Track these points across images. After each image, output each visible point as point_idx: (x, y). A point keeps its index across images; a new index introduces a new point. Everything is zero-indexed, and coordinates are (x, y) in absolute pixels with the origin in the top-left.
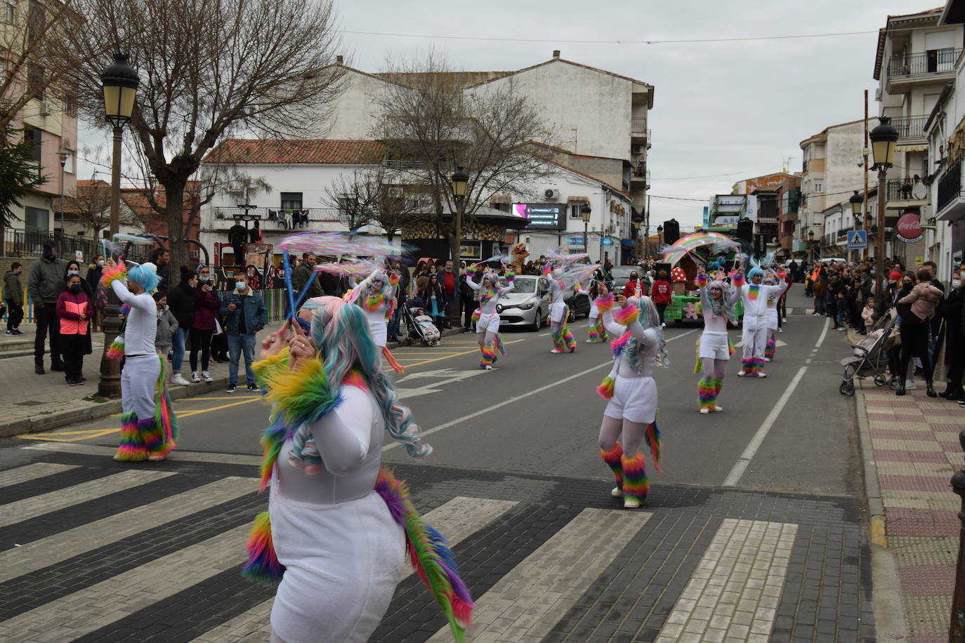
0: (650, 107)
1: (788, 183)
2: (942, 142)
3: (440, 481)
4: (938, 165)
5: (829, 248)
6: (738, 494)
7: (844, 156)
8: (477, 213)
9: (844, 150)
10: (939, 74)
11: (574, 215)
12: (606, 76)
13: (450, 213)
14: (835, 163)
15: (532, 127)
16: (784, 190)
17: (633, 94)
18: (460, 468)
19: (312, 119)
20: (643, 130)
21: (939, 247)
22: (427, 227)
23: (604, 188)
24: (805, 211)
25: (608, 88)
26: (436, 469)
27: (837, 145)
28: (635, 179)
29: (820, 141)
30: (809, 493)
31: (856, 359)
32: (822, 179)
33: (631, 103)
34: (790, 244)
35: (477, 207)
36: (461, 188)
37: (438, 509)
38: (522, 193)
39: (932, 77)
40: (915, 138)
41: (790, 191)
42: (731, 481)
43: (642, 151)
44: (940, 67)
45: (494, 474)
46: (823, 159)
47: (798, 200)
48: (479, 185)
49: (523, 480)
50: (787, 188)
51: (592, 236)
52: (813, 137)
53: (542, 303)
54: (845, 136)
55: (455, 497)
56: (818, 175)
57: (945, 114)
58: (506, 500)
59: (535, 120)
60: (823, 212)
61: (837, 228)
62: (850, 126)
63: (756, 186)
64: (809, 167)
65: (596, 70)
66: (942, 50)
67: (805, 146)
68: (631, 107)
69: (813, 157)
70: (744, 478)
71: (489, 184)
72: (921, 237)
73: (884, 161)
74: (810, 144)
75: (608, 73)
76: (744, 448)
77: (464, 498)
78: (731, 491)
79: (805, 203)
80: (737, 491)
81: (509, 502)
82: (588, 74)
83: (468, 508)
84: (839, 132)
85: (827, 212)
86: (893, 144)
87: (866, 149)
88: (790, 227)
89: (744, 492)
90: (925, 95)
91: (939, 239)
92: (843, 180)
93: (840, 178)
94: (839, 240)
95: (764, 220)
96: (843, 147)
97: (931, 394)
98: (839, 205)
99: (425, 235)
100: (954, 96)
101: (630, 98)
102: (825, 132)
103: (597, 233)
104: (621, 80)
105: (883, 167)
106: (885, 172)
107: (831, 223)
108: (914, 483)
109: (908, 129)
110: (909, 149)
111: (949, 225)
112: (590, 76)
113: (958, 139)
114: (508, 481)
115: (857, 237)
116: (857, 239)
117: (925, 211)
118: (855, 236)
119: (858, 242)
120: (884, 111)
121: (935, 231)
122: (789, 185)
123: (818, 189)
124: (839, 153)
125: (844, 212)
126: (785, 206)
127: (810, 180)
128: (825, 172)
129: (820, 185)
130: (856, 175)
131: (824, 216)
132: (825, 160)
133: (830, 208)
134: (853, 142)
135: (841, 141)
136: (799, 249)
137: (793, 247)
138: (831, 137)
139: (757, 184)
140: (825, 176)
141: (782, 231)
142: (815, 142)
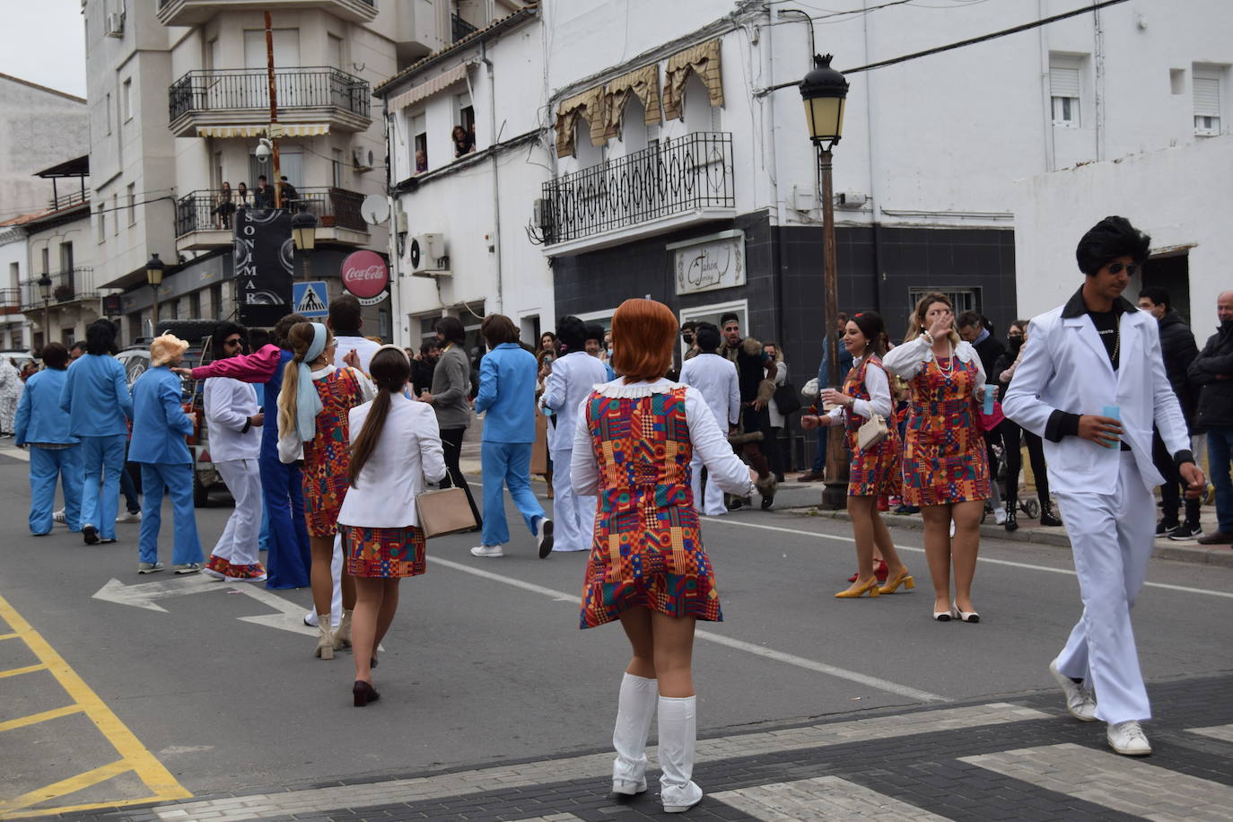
57: (490, 63)
72: (385, 294)
91: (472, 295)
109: (206, 94)
111: (548, 265)
116: (311, 299)
117: (430, 243)
118: (307, 293)
119: (314, 304)
120: (130, 58)
121: (442, 281)
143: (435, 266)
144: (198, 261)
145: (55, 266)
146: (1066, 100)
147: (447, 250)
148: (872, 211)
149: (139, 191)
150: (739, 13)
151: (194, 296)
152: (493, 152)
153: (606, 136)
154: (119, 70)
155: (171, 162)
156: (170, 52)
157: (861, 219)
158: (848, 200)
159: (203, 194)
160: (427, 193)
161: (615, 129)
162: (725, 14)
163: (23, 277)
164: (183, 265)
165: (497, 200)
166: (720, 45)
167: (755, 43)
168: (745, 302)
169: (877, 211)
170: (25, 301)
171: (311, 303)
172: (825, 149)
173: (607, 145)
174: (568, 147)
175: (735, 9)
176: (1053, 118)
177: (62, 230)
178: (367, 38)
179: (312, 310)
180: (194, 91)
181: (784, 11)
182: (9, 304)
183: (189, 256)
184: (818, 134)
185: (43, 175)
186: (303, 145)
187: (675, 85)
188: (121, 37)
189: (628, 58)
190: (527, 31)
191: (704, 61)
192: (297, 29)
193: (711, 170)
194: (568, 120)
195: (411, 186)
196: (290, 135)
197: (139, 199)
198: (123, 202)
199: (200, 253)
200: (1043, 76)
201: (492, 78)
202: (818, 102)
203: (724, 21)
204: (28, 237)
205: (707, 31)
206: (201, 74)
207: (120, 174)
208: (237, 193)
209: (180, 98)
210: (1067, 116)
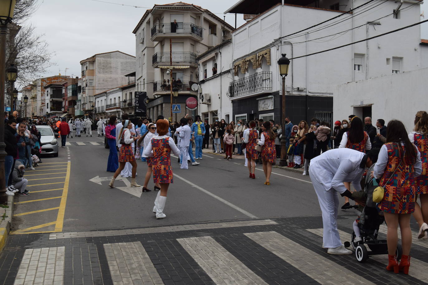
5: (100, 114)
7: (103, 69)
9: (103, 66)
14: (99, 72)
16: (68, 84)
21: (216, 113)
24: (84, 95)
27: (100, 63)
29: (92, 60)
32: (93, 80)
34: (73, 111)
46: (93, 70)
47: (77, 90)
50: (71, 84)
52: (88, 59)
56: (91, 77)
60: (95, 95)
61: (104, 104)
62: (106, 54)
64: (86, 73)
67: (83, 63)
72: (196, 108)
74: (87, 62)
79: (83, 91)
84: (101, 57)
85: (97, 96)
88: (73, 103)
91: (215, 109)
92: (103, 81)
93: (102, 80)
94: (107, 110)
95: (54, 99)
96: (103, 65)
98: (105, 93)
102: (93, 57)
107: (100, 101)
111: (231, 102)
116: (176, 109)
117: (206, 96)
120: (145, 49)
121: (209, 105)
122: (72, 82)
123: (91, 85)
124: (101, 67)
125: (108, 96)
126: (70, 93)
127: (87, 80)
128: (95, 76)
129: (92, 83)
130: (110, 78)
131: (95, 98)
132: (95, 70)
133: (99, 94)
134: (108, 62)
135: (102, 61)
136: (80, 114)
137: (75, 113)
138: (97, 59)
139: (47, 81)
140: (94, 78)
141: (67, 105)
142: (89, 61)
143: (207, 101)
144: (158, 98)
145: (128, 98)
146: (359, 66)
147: (210, 98)
148: (306, 92)
149: (146, 80)
150: (274, 42)
151: (157, 106)
152: (221, 74)
153: (245, 71)
154: (142, 51)
155: (153, 73)
156: (154, 47)
157: (303, 94)
158: (300, 89)
159: (160, 82)
160: (207, 84)
161: (246, 70)
162: (271, 42)
163: (121, 100)
164: (155, 99)
165: (221, 86)
166: (270, 50)
167: (278, 50)
168: (273, 113)
169: (307, 92)
170: (121, 106)
172: (284, 77)
173: (245, 74)
174: (236, 74)
175: (274, 41)
176: (355, 70)
177: (130, 89)
178: (201, 45)
179: (177, 111)
180: (158, 57)
181: (285, 42)
182: (117, 107)
183: (156, 97)
184: (282, 73)
185: (126, 76)
186: (183, 70)
187: (260, 59)
188: (143, 44)
189: (250, 53)
190: (229, 45)
191: (266, 54)
192: (183, 43)
193: (266, 81)
194: (237, 67)
195: (203, 82)
196: (180, 68)
197: (146, 82)
198: (142, 83)
199: (159, 96)
200: (352, 60)
201: (221, 56)
202: (281, 65)
203: (271, 44)
204: (122, 91)
205: (267, 46)
206: (160, 53)
207: (142, 76)
208: (167, 82)
209: (155, 58)
210: (359, 70)
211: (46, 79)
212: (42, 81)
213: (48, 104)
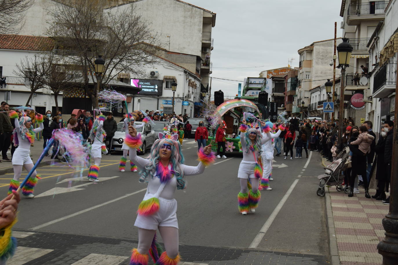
0: (213, 26)
1: (291, 73)
2: (377, 53)
3: (82, 244)
4: (374, 66)
5: (313, 111)
6: (257, 253)
7: (322, 59)
8: (109, 84)
9: (323, 56)
10: (376, 15)
11: (167, 87)
12: (188, 6)
13: (93, 83)
14: (317, 63)
15: (143, 34)
16: (288, 77)
17: (203, 17)
18: (94, 236)
19: (9, 22)
20: (209, 39)
21: (373, 113)
22: (79, 91)
23: (185, 72)
24: (300, 89)
25: (189, 13)
26: (79, 237)
27: (319, 52)
28: (203, 67)
29: (309, 50)
30: (298, 253)
31: (326, 176)
32: (310, 72)
33: (202, 23)
34: (291, 108)
35: (109, 80)
36: (100, 68)
37: (80, 261)
38: (136, 73)
39: (372, 17)
40: (362, 51)
41: (291, 78)
42: (254, 245)
43: (208, 51)
44: (377, 11)
45: (114, 240)
46: (311, 60)
47: (296, 83)
48: (111, 67)
49: (132, 244)
50: (290, 77)
51: (177, 100)
52: (305, 48)
53: (146, 138)
54: (323, 47)
55: (90, 253)
56: (308, 69)
57: (379, 38)
58: (121, 255)
59: (146, 30)
60: (310, 90)
61: (317, 100)
62: (326, 42)
63: (272, 74)
64: (303, 64)
65: (183, 2)
66: (378, 2)
67: (301, 53)
68: (202, 25)
69: (305, 59)
70: (261, 244)
71: (117, 67)
72: (364, 107)
73: (345, 63)
74: (304, 51)
75: (190, 5)
76: (262, 226)
77: (96, 255)
78: (254, 251)
79: (300, 85)
80: (257, 251)
81: (123, 257)
82: (178, 4)
83: (98, 260)
84: (320, 45)
85: (312, 91)
86: (349, 54)
87: (335, 56)
88: (291, 98)
89: (261, 251)
90: (368, 27)
91: (374, 109)
92: (321, 73)
93: (320, 72)
94: (318, 107)
95: (276, 94)
96: (321, 55)
97: (368, 197)
98: (319, 87)
99: (77, 95)
100: (384, 28)
101: (202, 20)
102: (312, 45)
103: (180, 98)
104: (197, 9)
105: (344, 66)
106: (344, 69)
107: (314, 97)
108: (357, 248)
109: (358, 45)
110: (359, 56)
111: (379, 101)
112: (179, 6)
113: (385, 52)
114: (122, 244)
115: (328, 106)
116: (328, 107)
117: (366, 92)
118: (327, 105)
119: (329, 108)
120: (345, 35)
121: (372, 104)
122: (292, 74)
123: (307, 78)
124: (320, 57)
125: (321, 91)
126: (289, 86)
127: (303, 72)
128: (312, 68)
129: (309, 75)
130: (329, 70)
131: (310, 93)
132: (312, 61)
133: (314, 89)
134: (328, 51)
135: (321, 50)
136: (296, 111)
137: (293, 110)
138: (315, 48)
139: (273, 73)
140: (311, 70)
141: (287, 101)
142: (307, 50)
143: (367, 99)
159: (351, 74)
171: (328, 108)
179: (328, 110)
188: (344, 29)
201: (379, 42)
211: (273, 71)
212: (268, 73)
213: (270, 98)
